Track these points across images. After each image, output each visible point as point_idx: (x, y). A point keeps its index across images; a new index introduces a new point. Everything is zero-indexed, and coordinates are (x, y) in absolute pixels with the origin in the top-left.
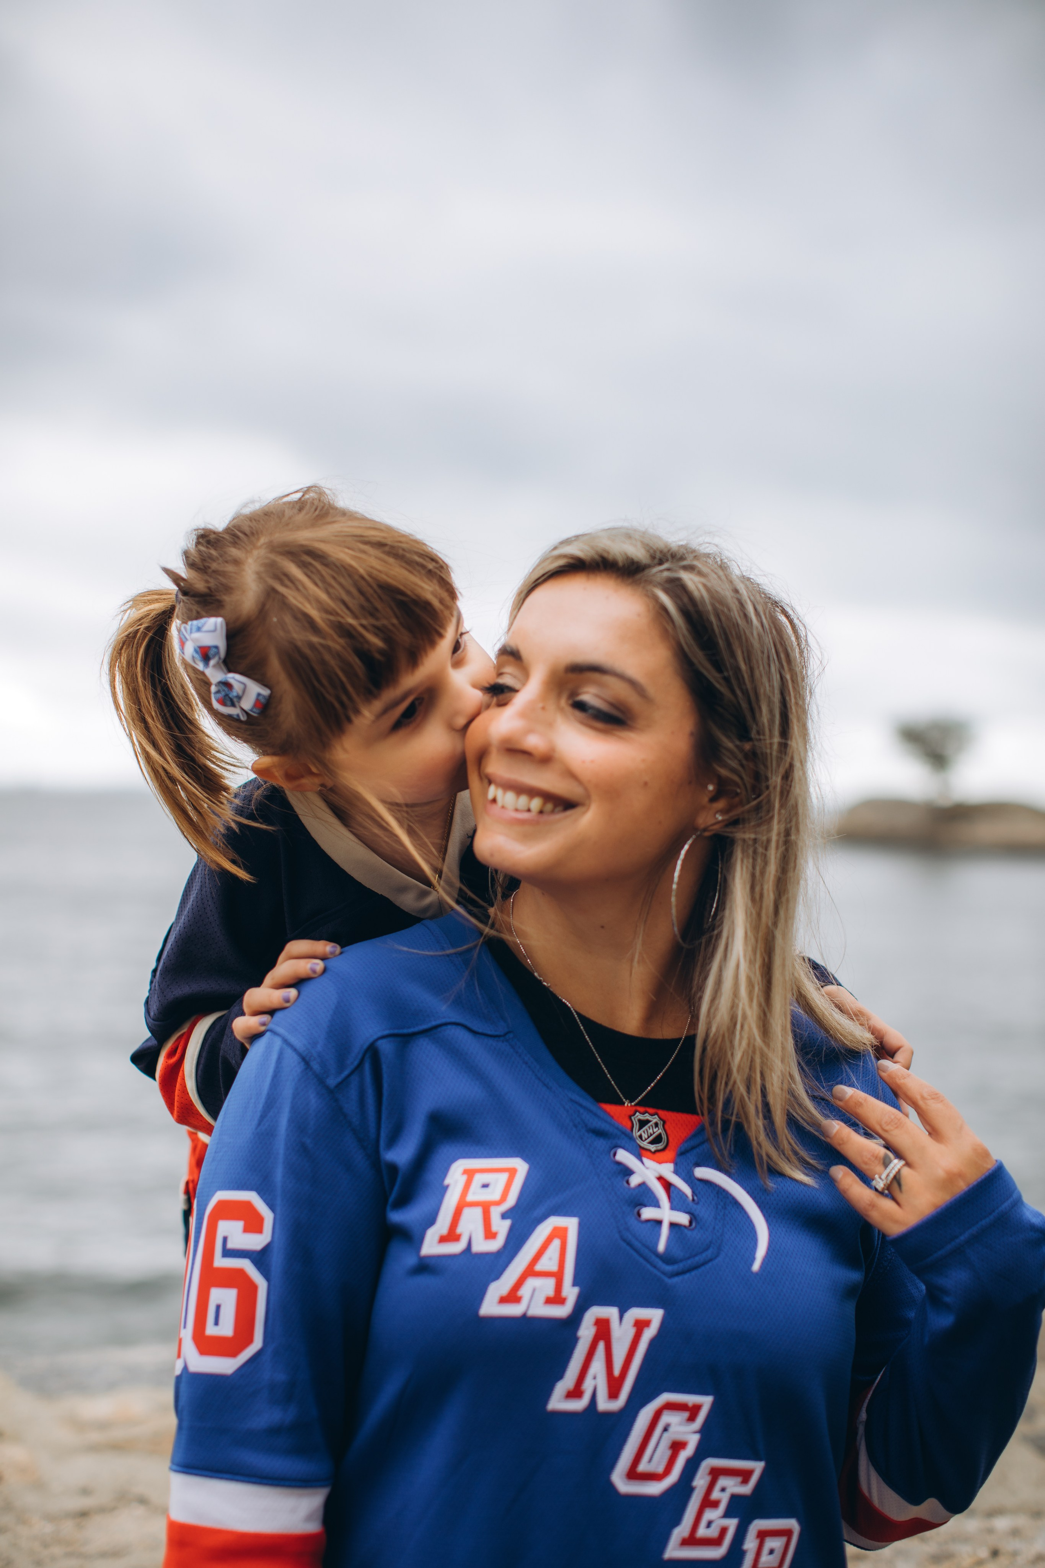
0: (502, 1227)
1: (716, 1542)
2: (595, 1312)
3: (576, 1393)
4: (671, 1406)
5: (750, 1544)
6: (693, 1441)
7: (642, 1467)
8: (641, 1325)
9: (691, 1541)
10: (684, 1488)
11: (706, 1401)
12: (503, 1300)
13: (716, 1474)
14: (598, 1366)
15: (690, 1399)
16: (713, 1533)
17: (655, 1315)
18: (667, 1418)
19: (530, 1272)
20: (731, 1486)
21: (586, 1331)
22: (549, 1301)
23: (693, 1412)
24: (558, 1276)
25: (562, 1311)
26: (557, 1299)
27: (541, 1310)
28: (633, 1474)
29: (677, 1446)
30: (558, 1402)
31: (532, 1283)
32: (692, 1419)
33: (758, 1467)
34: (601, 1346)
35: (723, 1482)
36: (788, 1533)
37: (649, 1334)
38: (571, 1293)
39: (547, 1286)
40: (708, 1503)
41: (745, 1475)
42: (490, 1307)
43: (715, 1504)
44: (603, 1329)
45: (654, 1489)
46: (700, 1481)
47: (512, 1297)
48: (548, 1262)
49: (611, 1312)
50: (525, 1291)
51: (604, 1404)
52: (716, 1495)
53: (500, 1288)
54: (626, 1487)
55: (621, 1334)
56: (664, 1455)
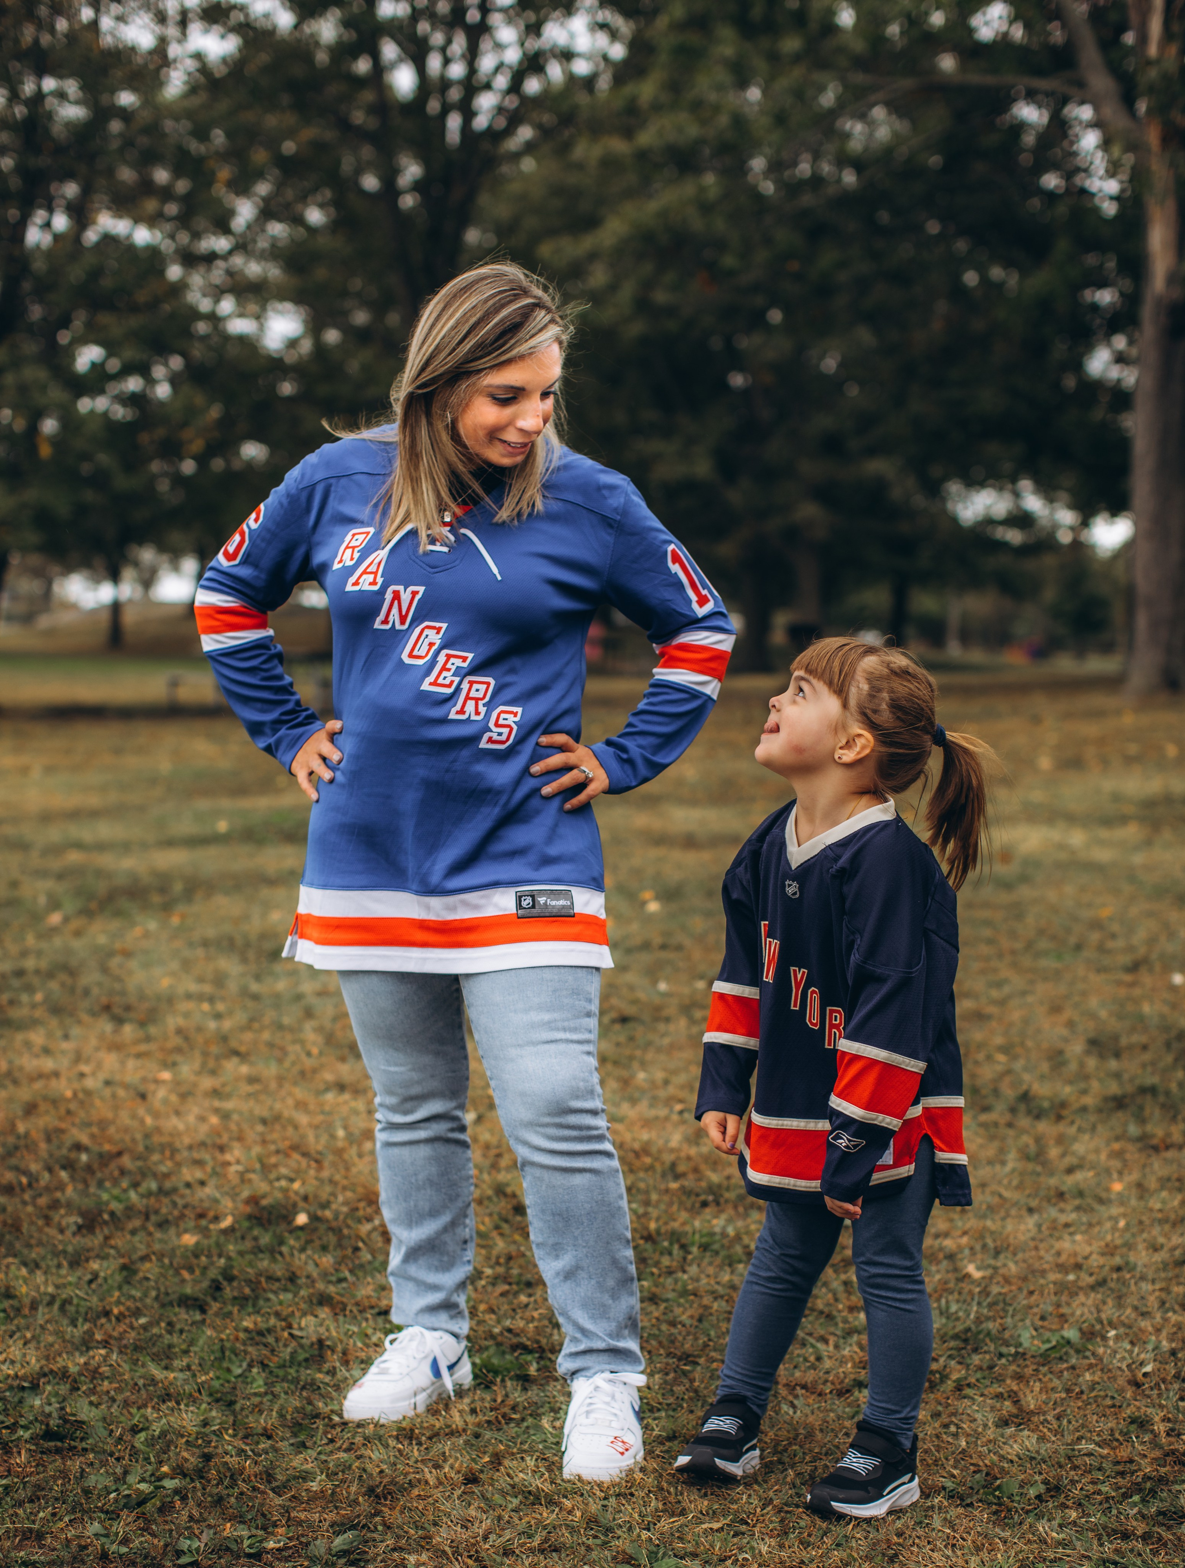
0: (356, 555)
1: (449, 686)
2: (393, 588)
3: (385, 622)
4: (428, 627)
5: (466, 686)
6: (438, 642)
7: (415, 653)
8: (414, 593)
9: (434, 683)
10: (433, 662)
11: (444, 626)
12: (354, 584)
13: (449, 657)
14: (395, 611)
15: (437, 625)
16: (447, 682)
17: (421, 589)
18: (426, 632)
19: (365, 572)
20: (458, 662)
21: (389, 596)
22: (371, 584)
23: (439, 630)
24: (375, 573)
25: (376, 588)
26: (374, 583)
27: (367, 587)
28: (411, 656)
29: (431, 645)
30: (376, 625)
31: (364, 576)
32: (438, 633)
33: (469, 654)
34: (396, 602)
35: (452, 660)
36: (488, 684)
37: (418, 597)
38: (380, 580)
39: (371, 578)
40: (444, 668)
41: (464, 659)
42: (349, 588)
43: (449, 670)
44: (397, 596)
45: (420, 662)
46: (442, 659)
47: (356, 583)
48: (373, 568)
49: (401, 588)
50: (361, 581)
51: (398, 626)
52: (449, 666)
53: (352, 580)
54: (407, 660)
55: (405, 597)
56: (425, 647)
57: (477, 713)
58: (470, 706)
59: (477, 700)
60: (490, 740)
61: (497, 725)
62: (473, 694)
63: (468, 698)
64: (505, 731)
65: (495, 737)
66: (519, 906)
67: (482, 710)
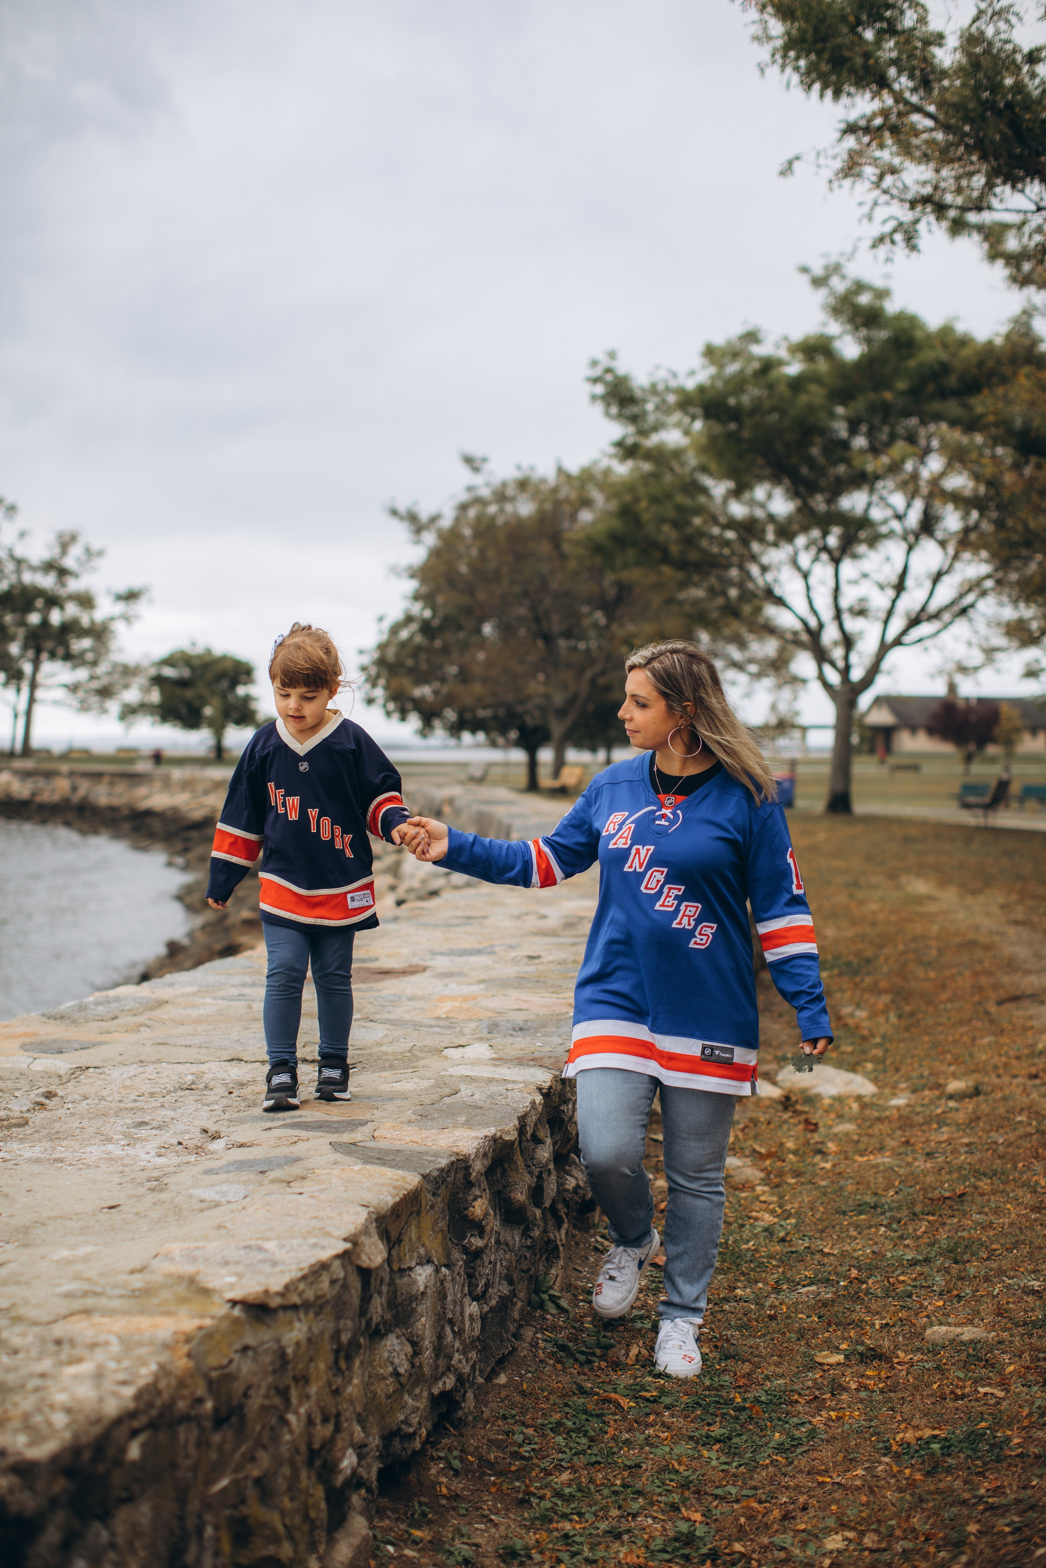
1: (672, 907)
2: (636, 847)
3: (631, 867)
4: (656, 871)
5: (683, 908)
6: (663, 880)
7: (649, 887)
8: (648, 850)
9: (663, 905)
10: (660, 892)
11: (666, 870)
13: (670, 889)
14: (637, 860)
15: (662, 869)
16: (670, 904)
17: (652, 848)
18: (656, 874)
19: (621, 837)
20: (676, 892)
21: (633, 851)
23: (662, 872)
24: (627, 838)
25: (628, 847)
26: (625, 843)
27: (621, 846)
28: (646, 888)
29: (658, 881)
30: (626, 869)
31: (621, 840)
32: (662, 874)
33: (683, 888)
34: (638, 855)
35: (673, 891)
36: (696, 907)
37: (651, 852)
38: (629, 842)
39: (624, 840)
40: (668, 896)
41: (679, 890)
42: (611, 846)
43: (671, 897)
44: (638, 851)
45: (653, 892)
46: (666, 890)
47: (615, 844)
48: (625, 835)
49: (640, 847)
50: (619, 842)
51: (638, 870)
52: (671, 894)
53: (613, 842)
54: (644, 891)
55: (643, 852)
56: (654, 883)
57: (689, 924)
58: (685, 921)
59: (689, 917)
60: (695, 943)
61: (700, 934)
62: (687, 913)
63: (684, 915)
64: (705, 938)
65: (699, 941)
66: (703, 1052)
67: (693, 923)
